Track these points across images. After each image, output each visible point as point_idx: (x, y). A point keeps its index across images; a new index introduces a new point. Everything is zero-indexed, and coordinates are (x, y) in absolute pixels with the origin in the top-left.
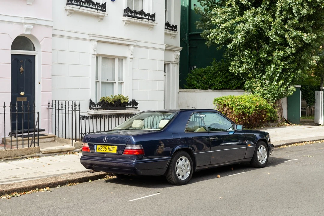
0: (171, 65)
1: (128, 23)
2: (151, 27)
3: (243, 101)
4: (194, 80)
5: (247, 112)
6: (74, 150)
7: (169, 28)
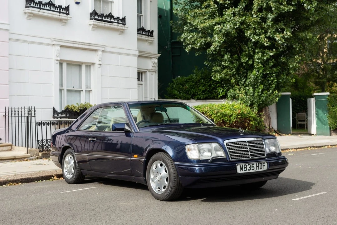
0: (148, 73)
1: (95, 27)
2: (122, 32)
3: (224, 109)
4: (175, 90)
5: (228, 120)
6: (29, 157)
7: (144, 33)
